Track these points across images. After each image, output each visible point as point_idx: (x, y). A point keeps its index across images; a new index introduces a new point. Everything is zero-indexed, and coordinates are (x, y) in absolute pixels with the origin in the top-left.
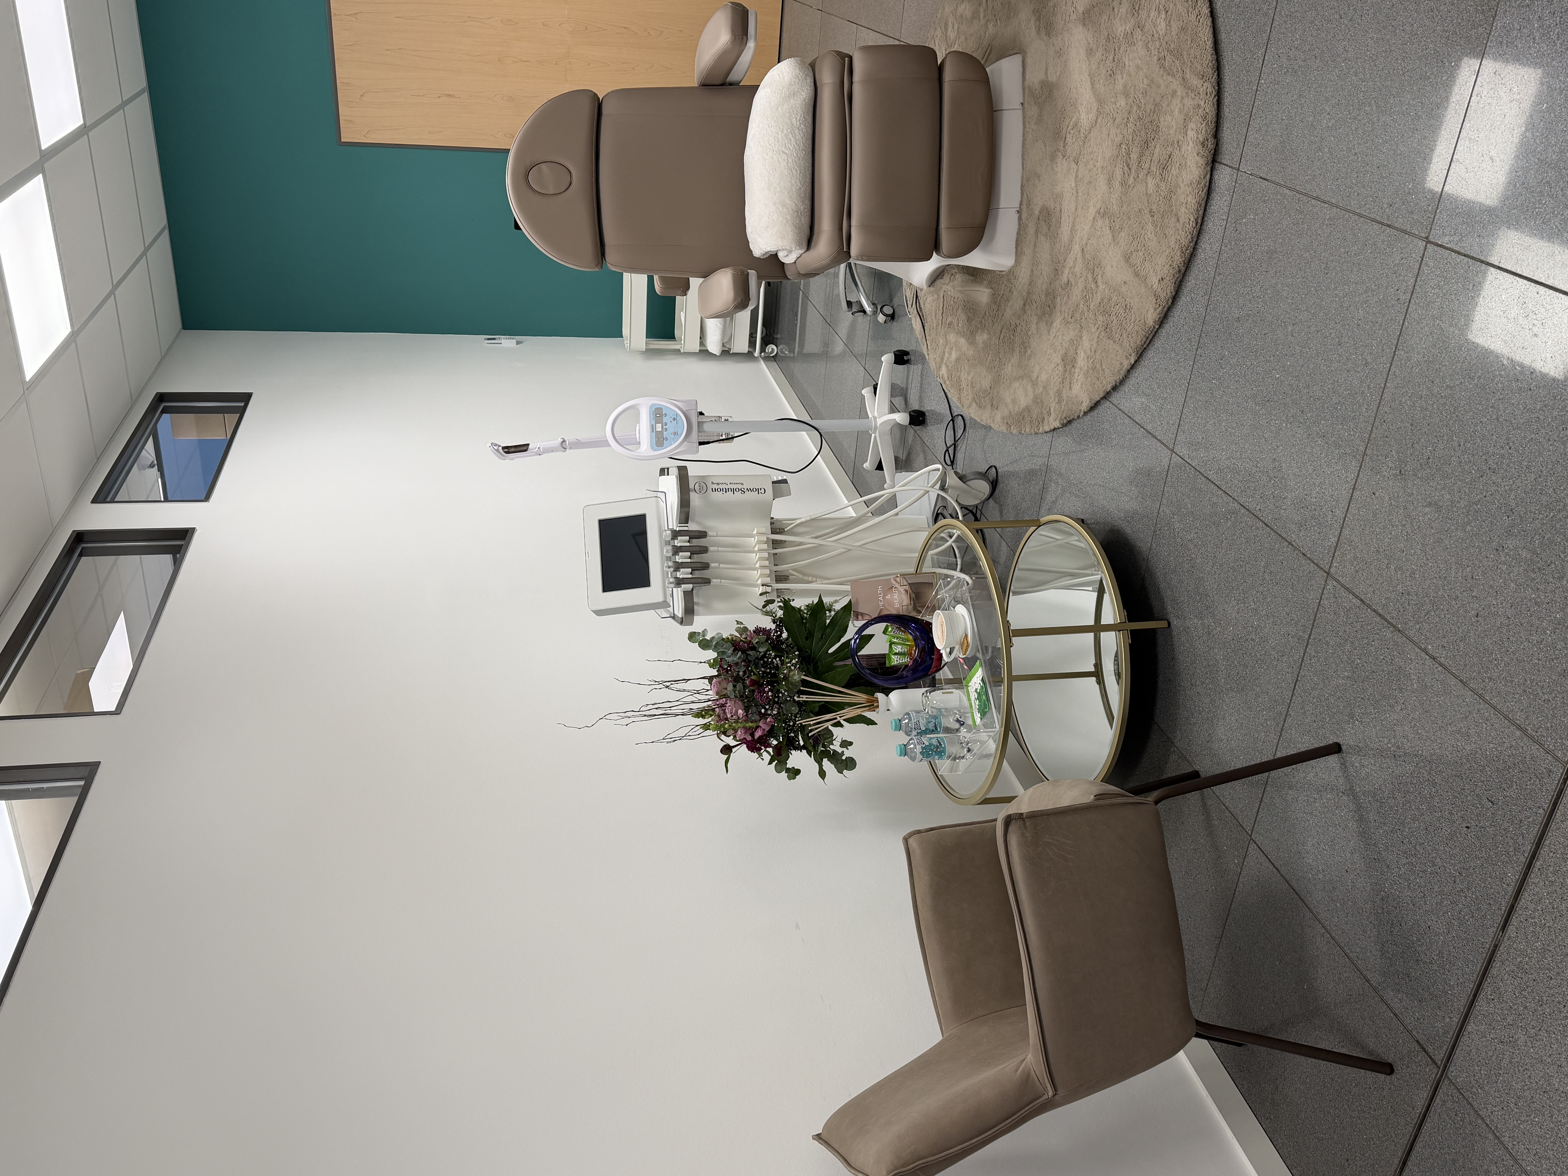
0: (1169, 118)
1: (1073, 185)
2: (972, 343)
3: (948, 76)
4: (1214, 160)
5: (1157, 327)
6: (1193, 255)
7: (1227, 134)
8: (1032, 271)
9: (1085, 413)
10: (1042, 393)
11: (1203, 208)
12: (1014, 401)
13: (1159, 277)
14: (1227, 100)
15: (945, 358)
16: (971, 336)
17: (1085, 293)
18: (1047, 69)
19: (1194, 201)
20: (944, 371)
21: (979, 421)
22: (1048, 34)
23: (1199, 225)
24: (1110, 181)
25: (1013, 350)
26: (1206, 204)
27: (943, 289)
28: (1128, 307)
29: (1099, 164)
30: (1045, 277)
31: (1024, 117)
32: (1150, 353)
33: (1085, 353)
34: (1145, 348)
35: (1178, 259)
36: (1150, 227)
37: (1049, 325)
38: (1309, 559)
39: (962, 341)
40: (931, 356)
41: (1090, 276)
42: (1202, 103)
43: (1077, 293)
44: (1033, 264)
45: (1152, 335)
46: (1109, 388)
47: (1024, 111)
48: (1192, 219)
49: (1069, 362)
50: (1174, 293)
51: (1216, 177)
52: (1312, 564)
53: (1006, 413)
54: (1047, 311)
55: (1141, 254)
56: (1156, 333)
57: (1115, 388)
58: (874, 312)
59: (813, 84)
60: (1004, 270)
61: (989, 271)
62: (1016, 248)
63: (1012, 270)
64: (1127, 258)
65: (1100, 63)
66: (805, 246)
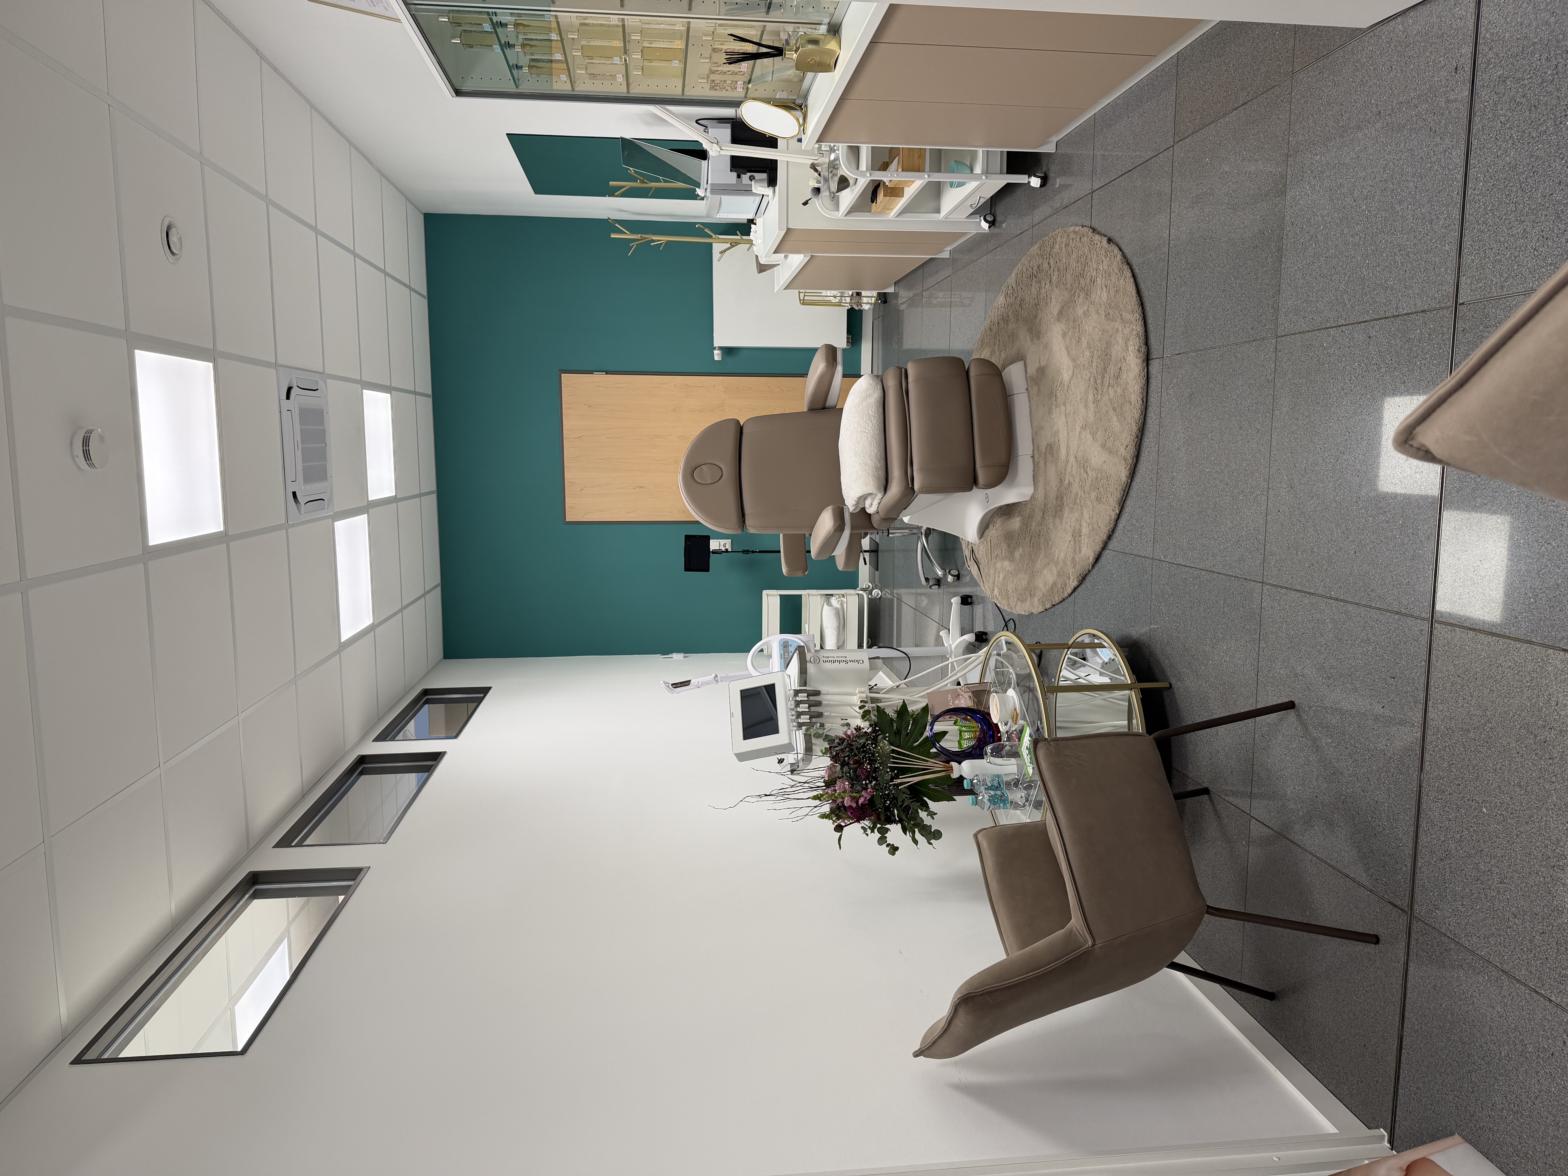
0: (1116, 347)
1: (1064, 420)
2: (1011, 559)
3: (972, 374)
4: (1148, 360)
5: (1129, 481)
6: (1144, 423)
7: (1153, 341)
8: (1046, 489)
9: (1093, 566)
10: (1062, 567)
11: (1145, 391)
12: (1045, 584)
13: (1125, 446)
14: (1150, 320)
15: (996, 582)
16: (1011, 558)
17: (1081, 483)
18: (1039, 360)
19: (1139, 387)
20: (996, 591)
21: (1024, 613)
22: (1038, 338)
23: (1145, 403)
24: (1086, 406)
25: (1040, 548)
26: (1147, 388)
27: (990, 535)
28: (1109, 476)
29: (1078, 399)
30: (1055, 488)
31: (1029, 397)
32: (1129, 503)
33: (1086, 523)
34: (1125, 500)
35: (1135, 428)
36: (1115, 418)
37: (1061, 518)
38: (1250, 580)
39: (1006, 563)
40: (986, 587)
41: (1082, 471)
42: (1134, 327)
43: (1075, 488)
44: (1046, 484)
45: (1127, 488)
46: (1105, 537)
47: (1028, 393)
48: (1139, 399)
49: (1077, 535)
50: (1136, 453)
51: (1150, 369)
52: (1251, 583)
53: (1041, 594)
54: (1058, 509)
55: (1111, 438)
56: (1130, 486)
57: (1110, 537)
58: (945, 575)
59: (882, 389)
60: (1027, 499)
61: (1019, 504)
62: (1034, 481)
63: (1032, 497)
64: (1104, 445)
65: (1071, 339)
66: (883, 492)
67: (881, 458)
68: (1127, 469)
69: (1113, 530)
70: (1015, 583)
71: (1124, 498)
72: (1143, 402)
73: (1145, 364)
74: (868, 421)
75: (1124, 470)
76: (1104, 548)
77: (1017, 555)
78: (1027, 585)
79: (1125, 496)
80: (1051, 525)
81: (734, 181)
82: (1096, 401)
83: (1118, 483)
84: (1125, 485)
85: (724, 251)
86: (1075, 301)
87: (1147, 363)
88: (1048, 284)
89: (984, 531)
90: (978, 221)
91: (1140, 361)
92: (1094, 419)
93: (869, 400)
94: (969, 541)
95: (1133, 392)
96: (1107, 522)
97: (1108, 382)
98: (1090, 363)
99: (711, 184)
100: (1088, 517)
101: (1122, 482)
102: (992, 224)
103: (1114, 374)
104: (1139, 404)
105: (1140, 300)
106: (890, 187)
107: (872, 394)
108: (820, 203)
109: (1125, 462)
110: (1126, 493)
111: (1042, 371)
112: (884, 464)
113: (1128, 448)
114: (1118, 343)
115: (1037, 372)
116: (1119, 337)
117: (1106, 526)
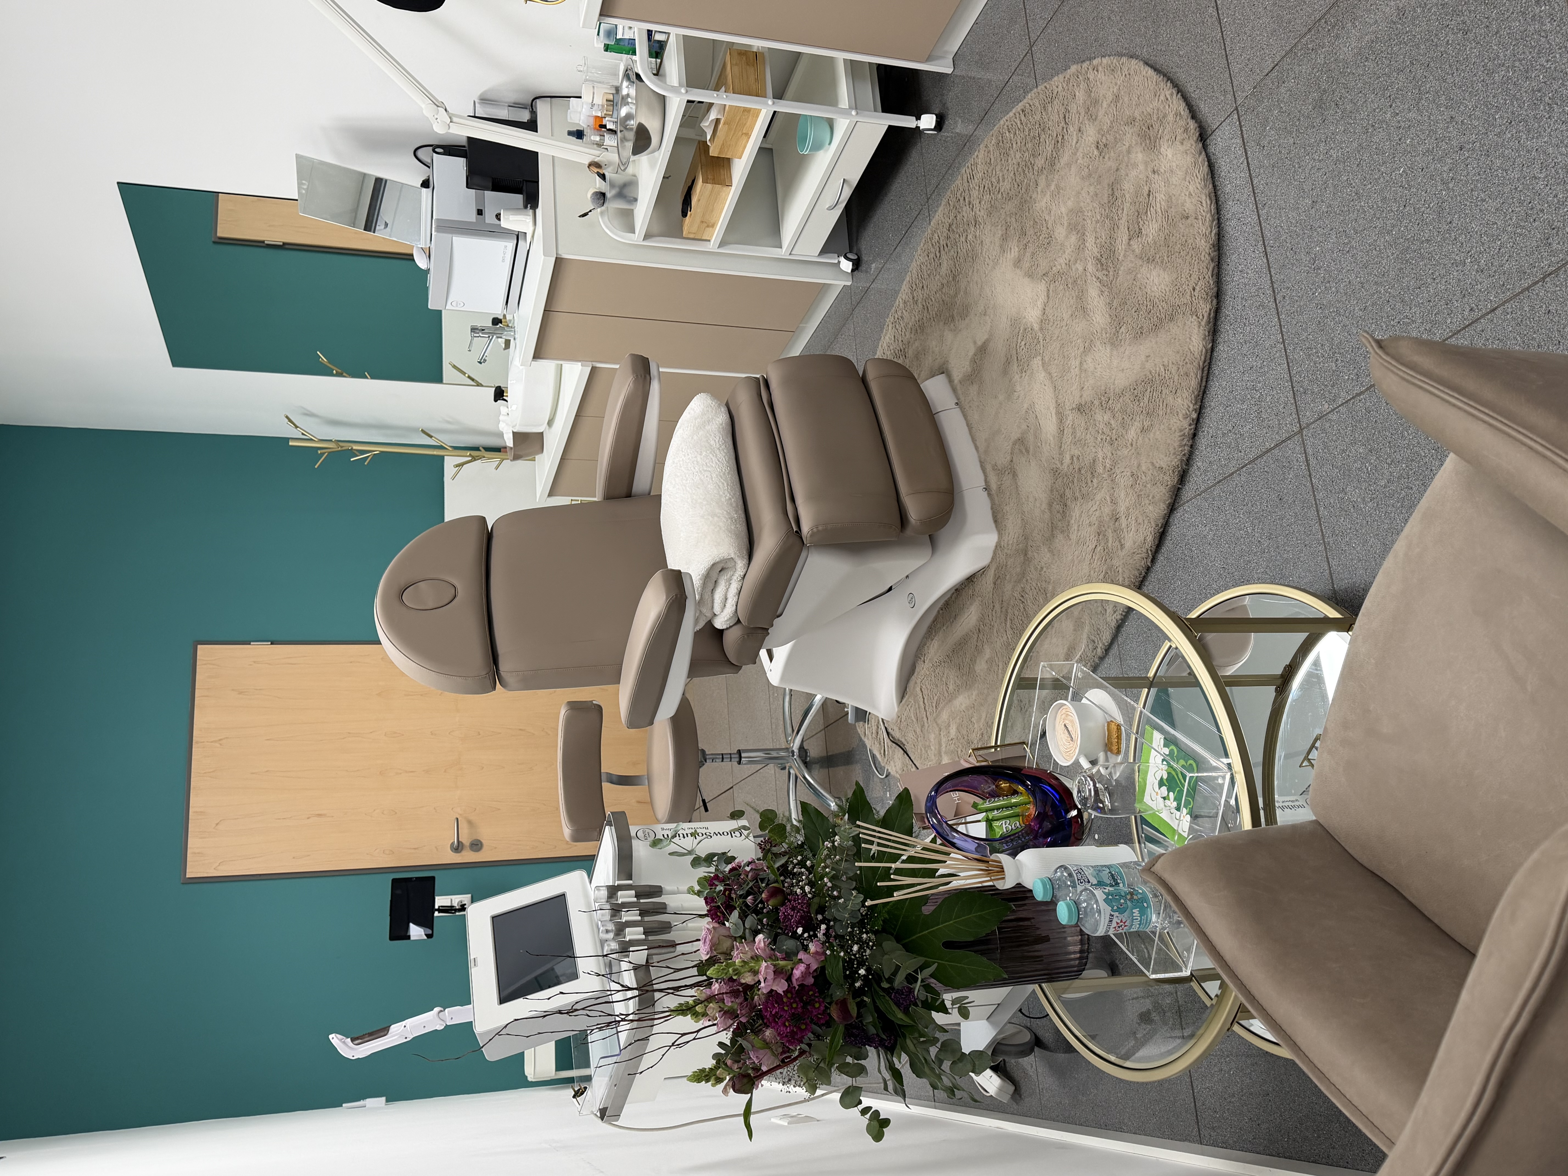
1: (1043, 376)
3: (871, 376)
4: (1203, 138)
6: (1220, 235)
8: (1023, 513)
9: (1155, 555)
11: (1211, 182)
13: (1190, 290)
15: (943, 746)
17: (1100, 437)
18: (975, 341)
19: (1198, 182)
22: (966, 317)
23: (1214, 201)
24: (1086, 313)
28: (1165, 370)
30: (1043, 496)
41: (1099, 415)
43: (1089, 454)
44: (1022, 505)
46: (1174, 481)
47: (960, 407)
54: (1057, 521)
55: (1154, 310)
56: (1211, 359)
57: (1183, 477)
59: (727, 412)
60: (986, 558)
61: (970, 580)
62: (996, 521)
63: (998, 546)
64: (1139, 335)
65: (1033, 254)
66: (747, 557)
67: (737, 506)
68: (1203, 323)
69: (1188, 461)
71: (1203, 385)
72: (1210, 199)
73: (1201, 145)
74: (711, 455)
75: (1196, 331)
76: (1172, 508)
77: (981, 666)
79: (1204, 380)
80: (1047, 557)
81: (472, 217)
82: (1107, 286)
83: (1186, 363)
84: (1203, 358)
85: (461, 465)
86: (1031, 197)
87: (1203, 144)
88: (973, 229)
89: (908, 681)
90: (836, 261)
91: (1191, 144)
92: (1108, 316)
93: (708, 428)
94: (881, 716)
95: (1187, 198)
96: (1176, 444)
97: (1125, 238)
98: (1080, 248)
99: (437, 220)
100: (1129, 474)
101: (1196, 354)
102: (857, 265)
103: (1136, 214)
104: (1205, 207)
105: (1165, 75)
106: (713, 152)
107: (712, 418)
108: (606, 218)
109: (1194, 317)
110: (1206, 372)
111: (983, 350)
112: (743, 516)
113: (1198, 288)
114: (1135, 166)
115: (974, 361)
116: (1137, 153)
117: (1174, 454)
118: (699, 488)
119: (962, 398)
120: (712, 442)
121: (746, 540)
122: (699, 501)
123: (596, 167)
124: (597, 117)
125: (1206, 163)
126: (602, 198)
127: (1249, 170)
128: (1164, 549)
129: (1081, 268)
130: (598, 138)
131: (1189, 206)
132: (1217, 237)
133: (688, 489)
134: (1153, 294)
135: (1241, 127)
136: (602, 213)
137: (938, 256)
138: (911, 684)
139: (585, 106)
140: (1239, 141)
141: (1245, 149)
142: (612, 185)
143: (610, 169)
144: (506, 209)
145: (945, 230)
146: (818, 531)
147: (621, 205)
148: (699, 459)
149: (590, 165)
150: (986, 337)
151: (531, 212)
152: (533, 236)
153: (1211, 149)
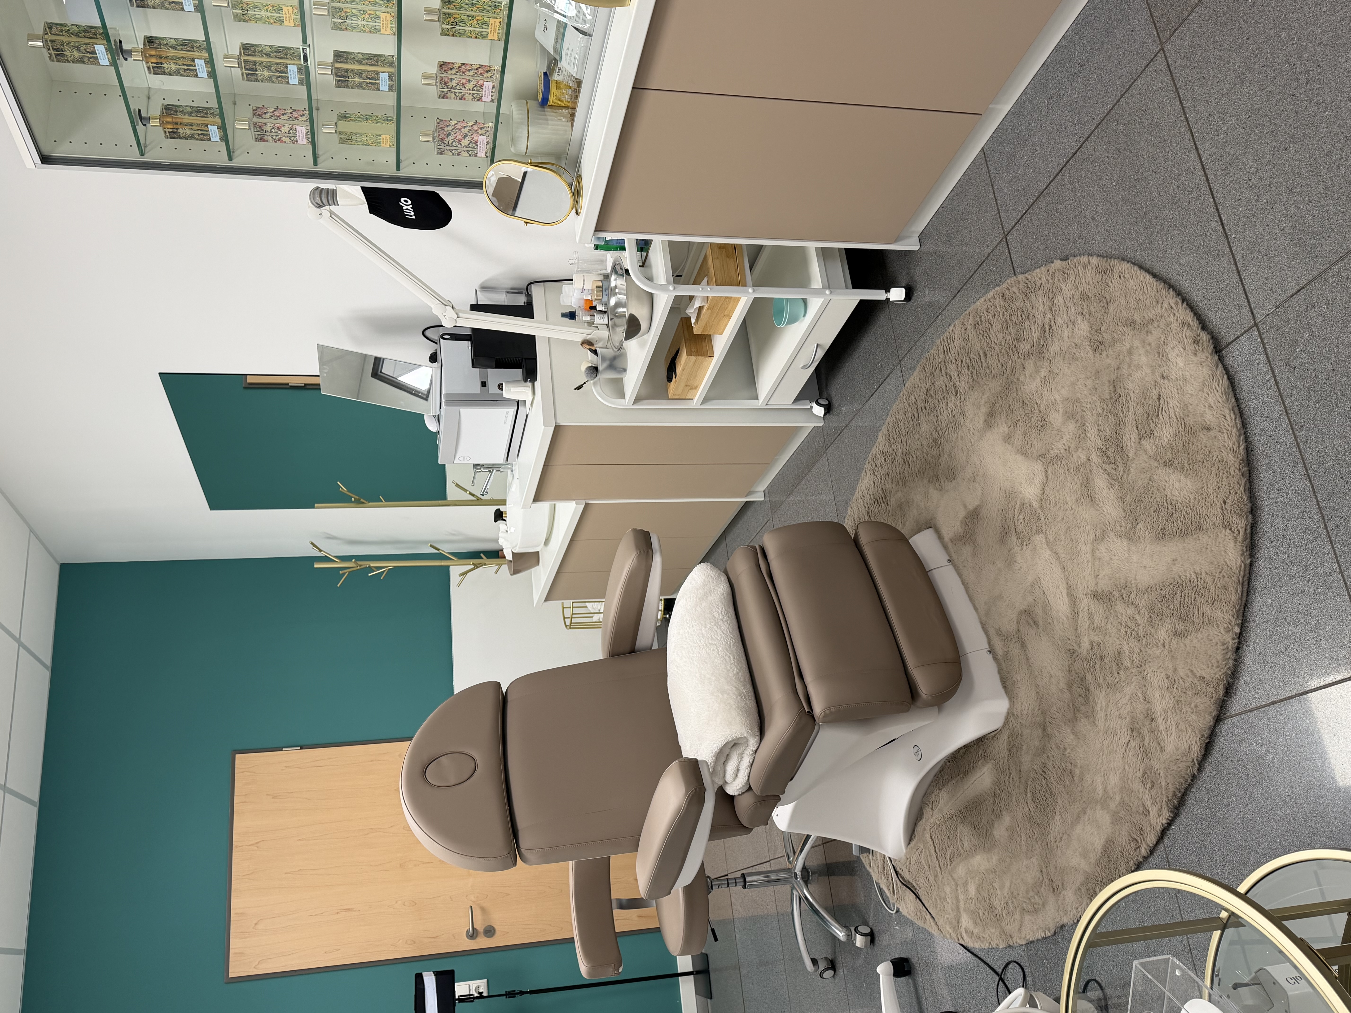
0: (1137, 374)
1: (1048, 554)
3: (864, 541)
4: (1218, 349)
6: (1249, 449)
8: (1037, 685)
9: (1201, 763)
10: (1120, 800)
12: (1084, 855)
13: (1220, 504)
15: (961, 903)
17: (1124, 630)
18: (965, 504)
20: (966, 921)
21: (1042, 936)
22: (953, 479)
24: (1094, 502)
25: (1053, 795)
26: (1235, 392)
27: (931, 826)
28: (1196, 577)
29: (1071, 503)
30: (1058, 673)
31: (956, 568)
33: (1161, 689)
37: (1091, 714)
39: (977, 858)
41: (1120, 608)
43: (1112, 644)
44: (1035, 678)
47: (953, 564)
48: (1226, 413)
49: (1141, 724)
54: (1079, 705)
55: (1178, 512)
57: (1229, 690)
58: (849, 936)
59: (727, 581)
60: (997, 724)
61: (980, 741)
62: (1005, 687)
63: (1010, 715)
64: (1161, 535)
65: (1025, 434)
66: (758, 734)
67: (745, 680)
68: (1240, 538)
69: (1233, 674)
70: (1007, 884)
71: (1244, 599)
72: (1234, 412)
73: (1216, 357)
74: (715, 627)
76: (1218, 720)
77: (1000, 831)
78: (1039, 874)
79: (1245, 594)
80: (1070, 739)
81: (477, 389)
82: (1116, 481)
83: (1224, 576)
84: (1242, 573)
85: (466, 573)
86: (1018, 379)
87: (1219, 356)
88: (953, 398)
89: (915, 825)
90: (809, 407)
91: (1206, 355)
92: (1121, 510)
93: (710, 598)
94: (887, 855)
95: (1207, 409)
96: (1220, 657)
97: (1135, 436)
98: (1081, 437)
99: (447, 395)
100: (1163, 675)
101: (1234, 568)
102: (828, 409)
103: (1146, 415)
104: (1230, 421)
105: (1165, 282)
106: (697, 331)
107: (714, 589)
108: (598, 387)
109: (1228, 530)
110: (1246, 587)
111: (974, 516)
112: (751, 689)
113: (1229, 502)
114: (1139, 367)
115: (965, 523)
116: (1140, 355)
117: (1218, 667)
118: (706, 663)
119: (955, 557)
120: (716, 614)
121: (756, 716)
122: (708, 676)
123: (589, 345)
124: (587, 300)
125: (1226, 376)
126: (595, 372)
127: (1279, 389)
128: (1211, 759)
129: (1083, 458)
130: (589, 318)
131: (1210, 418)
132: (1245, 451)
133: (696, 663)
134: (1175, 498)
135: (1264, 344)
136: (594, 384)
137: (916, 416)
138: (919, 829)
139: (576, 291)
140: (1263, 358)
141: (1271, 368)
142: (603, 359)
143: (600, 345)
144: (507, 382)
145: (921, 394)
146: (831, 712)
147: (612, 375)
148: (704, 632)
149: (582, 343)
150: (977, 503)
151: (529, 384)
152: (532, 403)
153: (1229, 361)
